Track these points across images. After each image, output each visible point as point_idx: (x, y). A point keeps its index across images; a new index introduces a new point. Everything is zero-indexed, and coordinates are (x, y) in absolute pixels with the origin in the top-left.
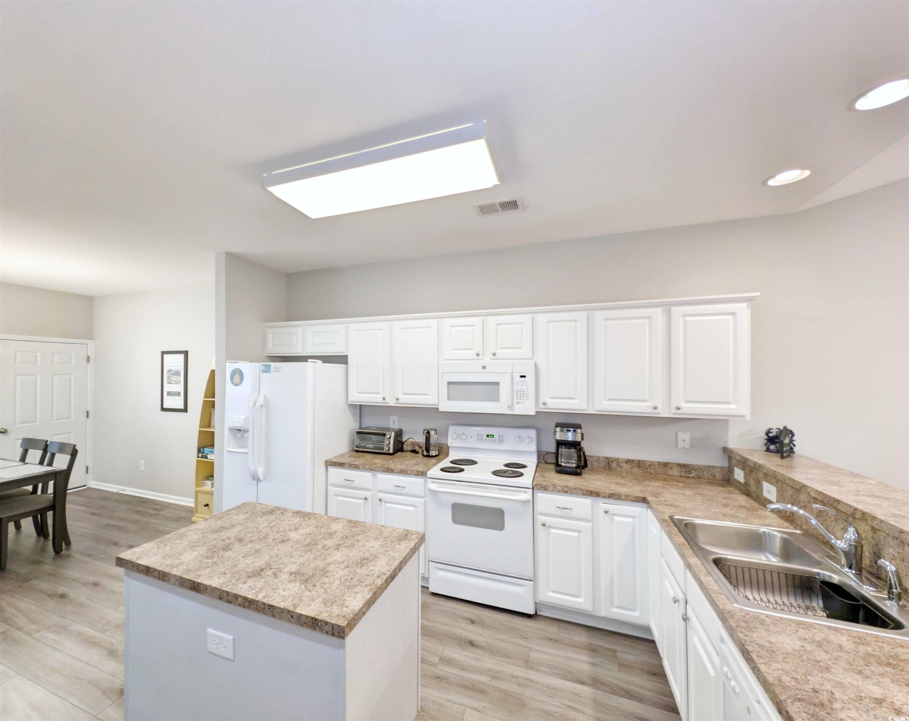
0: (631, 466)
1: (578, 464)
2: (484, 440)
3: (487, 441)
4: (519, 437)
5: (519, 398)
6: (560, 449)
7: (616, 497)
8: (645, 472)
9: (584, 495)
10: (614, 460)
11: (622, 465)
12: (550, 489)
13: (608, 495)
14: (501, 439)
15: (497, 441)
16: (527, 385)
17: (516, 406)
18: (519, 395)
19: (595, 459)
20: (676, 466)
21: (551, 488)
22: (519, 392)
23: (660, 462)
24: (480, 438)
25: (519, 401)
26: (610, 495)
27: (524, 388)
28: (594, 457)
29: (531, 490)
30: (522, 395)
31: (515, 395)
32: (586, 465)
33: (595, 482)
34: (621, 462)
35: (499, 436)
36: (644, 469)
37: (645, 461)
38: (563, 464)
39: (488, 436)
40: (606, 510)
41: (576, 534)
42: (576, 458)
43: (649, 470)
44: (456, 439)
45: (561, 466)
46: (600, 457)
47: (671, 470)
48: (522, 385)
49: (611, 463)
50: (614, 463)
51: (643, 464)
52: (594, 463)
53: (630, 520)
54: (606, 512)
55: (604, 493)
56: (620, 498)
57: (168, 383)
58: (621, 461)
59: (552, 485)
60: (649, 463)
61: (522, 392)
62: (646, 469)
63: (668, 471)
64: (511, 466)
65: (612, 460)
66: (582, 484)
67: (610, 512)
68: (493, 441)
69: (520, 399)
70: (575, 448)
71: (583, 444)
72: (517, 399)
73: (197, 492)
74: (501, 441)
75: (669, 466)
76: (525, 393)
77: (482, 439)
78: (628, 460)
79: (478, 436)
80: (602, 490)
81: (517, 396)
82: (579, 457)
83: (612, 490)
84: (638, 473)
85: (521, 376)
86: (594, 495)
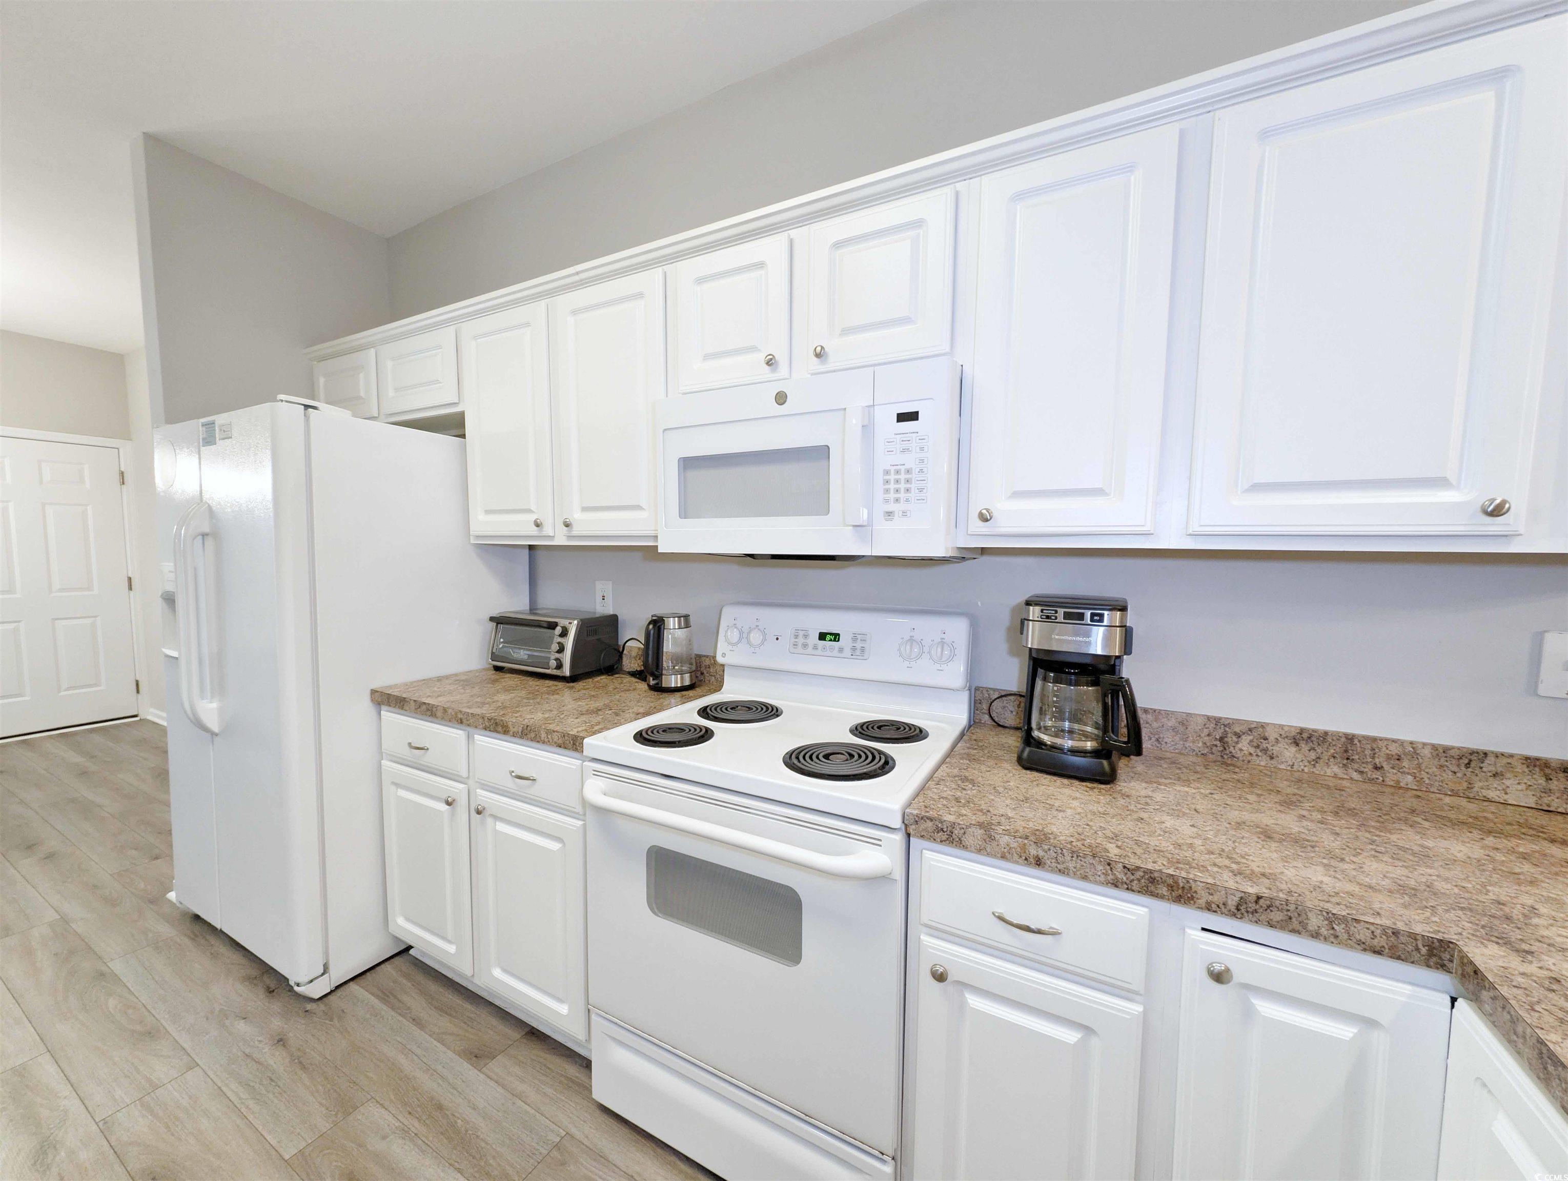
0: (1313, 755)
1: (1103, 742)
2: (811, 646)
3: (819, 652)
4: (911, 640)
5: (892, 495)
6: (1039, 683)
7: (1276, 916)
8: (1371, 780)
9: (1115, 884)
10: (1244, 728)
11: (1276, 749)
12: (969, 840)
13: (1232, 902)
14: (859, 645)
15: (847, 652)
16: (922, 449)
17: (881, 526)
18: (892, 486)
19: (1172, 723)
20: (1520, 768)
21: (975, 836)
22: (892, 477)
23: (1446, 750)
24: (801, 640)
25: (891, 507)
26: (1242, 902)
27: (910, 460)
28: (1168, 714)
29: (898, 838)
30: (903, 486)
31: (879, 487)
32: (1135, 746)
33: (1169, 822)
34: (1272, 738)
35: (855, 639)
36: (1368, 768)
37: (1374, 740)
38: (1046, 738)
39: (822, 636)
40: (1218, 968)
41: (1071, 1036)
42: (1098, 716)
43: (1391, 776)
44: (736, 644)
45: (1040, 744)
46: (1189, 714)
47: (1495, 783)
48: (904, 451)
49: (1231, 739)
50: (1245, 739)
51: (1368, 752)
52: (1168, 737)
53: (1346, 1032)
54: (1219, 977)
55: (1211, 889)
56: (1295, 924)
58: (1272, 735)
59: (981, 825)
60: (1394, 749)
61: (902, 477)
62: (1377, 768)
63: (1478, 785)
64: (877, 732)
65: (1237, 729)
66: (1115, 825)
67: (1239, 975)
68: (836, 653)
69: (897, 500)
70: (1095, 683)
71: (1128, 670)
72: (887, 501)
74: (858, 652)
75: (1489, 765)
76: (914, 476)
77: (805, 646)
78: (1302, 731)
79: (796, 636)
80: (1203, 868)
81: (887, 491)
82: (1108, 713)
83: (1251, 877)
84: (1345, 783)
85: (903, 417)
86: (1164, 890)
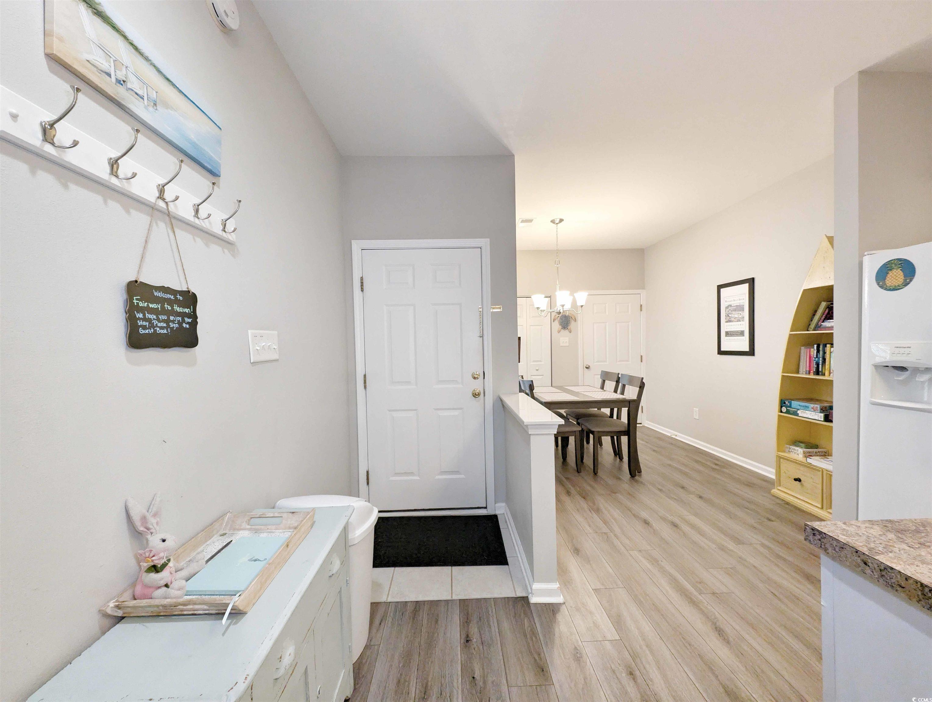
57: (727, 322)
73: (779, 458)
